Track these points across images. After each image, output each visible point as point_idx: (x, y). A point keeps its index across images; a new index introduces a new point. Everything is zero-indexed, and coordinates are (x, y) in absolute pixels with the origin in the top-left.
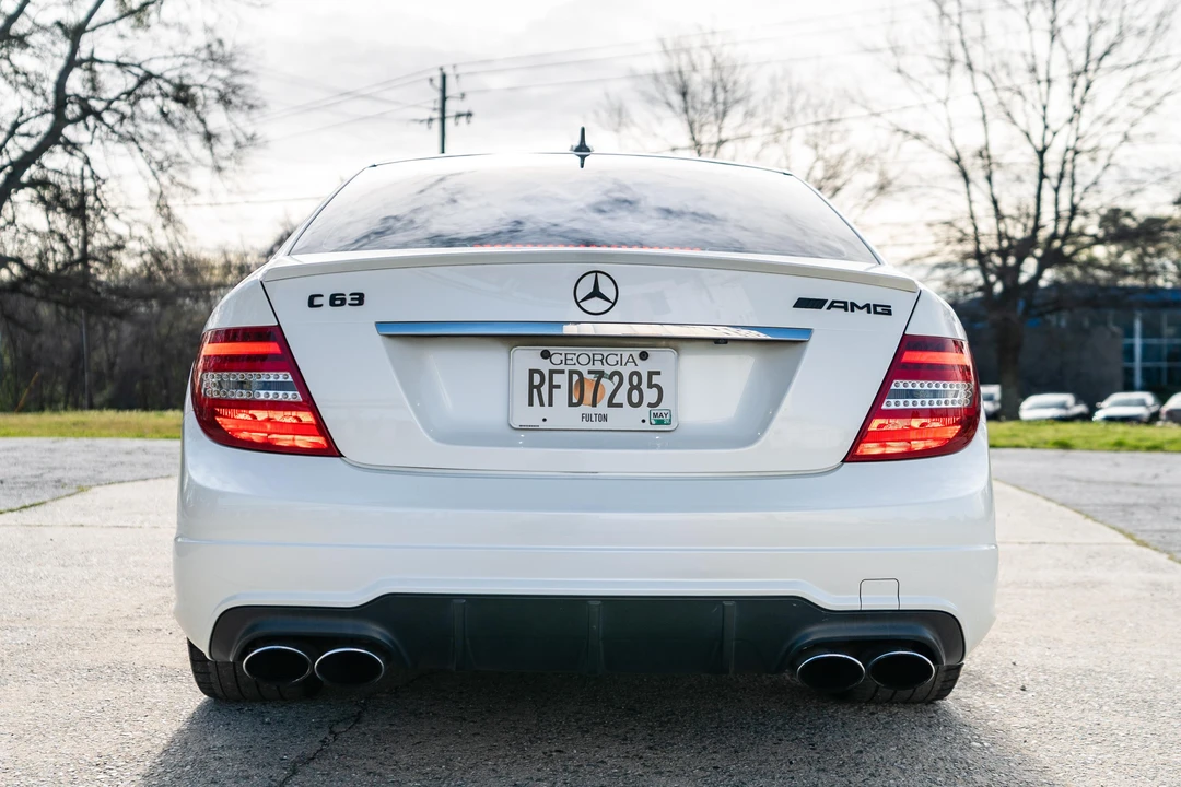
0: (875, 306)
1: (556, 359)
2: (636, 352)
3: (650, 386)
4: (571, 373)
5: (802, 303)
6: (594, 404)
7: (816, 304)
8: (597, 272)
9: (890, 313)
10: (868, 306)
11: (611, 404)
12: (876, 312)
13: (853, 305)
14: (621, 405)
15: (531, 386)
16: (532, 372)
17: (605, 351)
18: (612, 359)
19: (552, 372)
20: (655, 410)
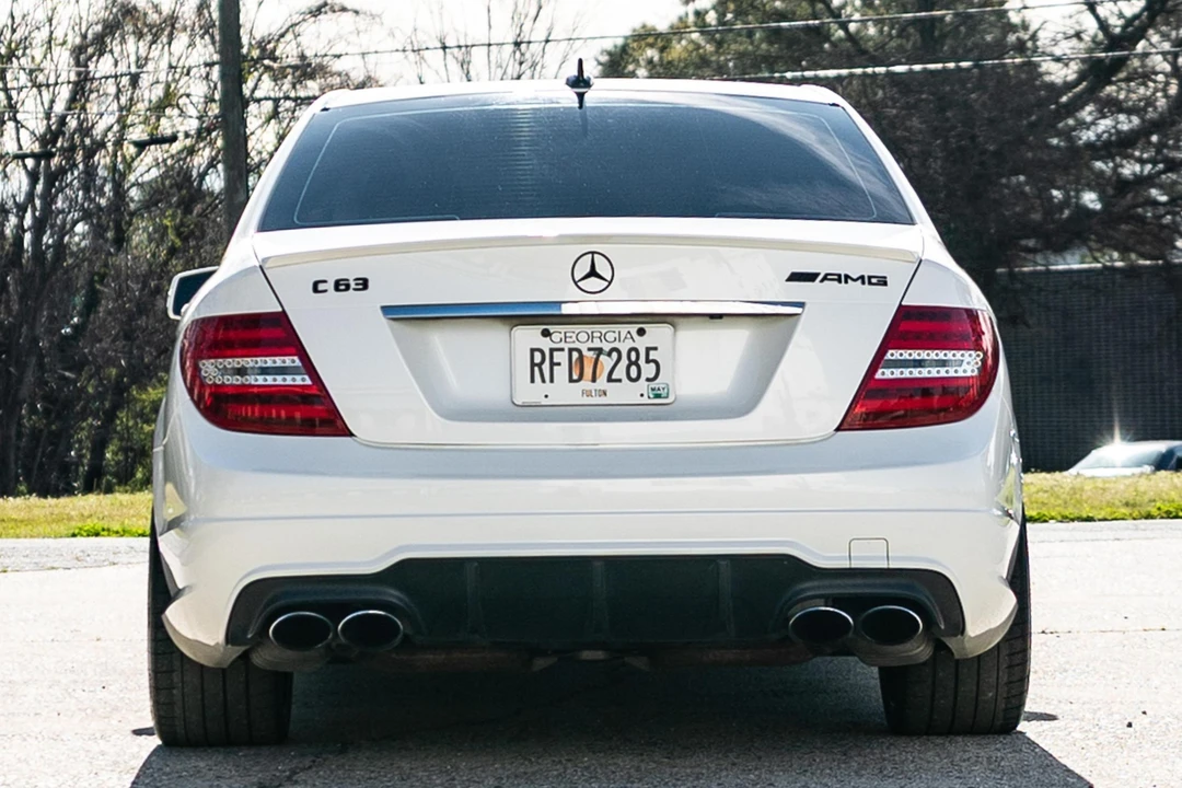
0: (870, 278)
1: (556, 337)
2: (634, 329)
3: (648, 361)
4: (571, 351)
6: (594, 380)
7: (811, 277)
8: (593, 253)
9: (885, 284)
10: (862, 278)
11: (610, 379)
12: (870, 283)
13: (847, 277)
14: (619, 381)
15: (533, 364)
16: (533, 351)
17: (604, 328)
18: (610, 337)
19: (552, 351)
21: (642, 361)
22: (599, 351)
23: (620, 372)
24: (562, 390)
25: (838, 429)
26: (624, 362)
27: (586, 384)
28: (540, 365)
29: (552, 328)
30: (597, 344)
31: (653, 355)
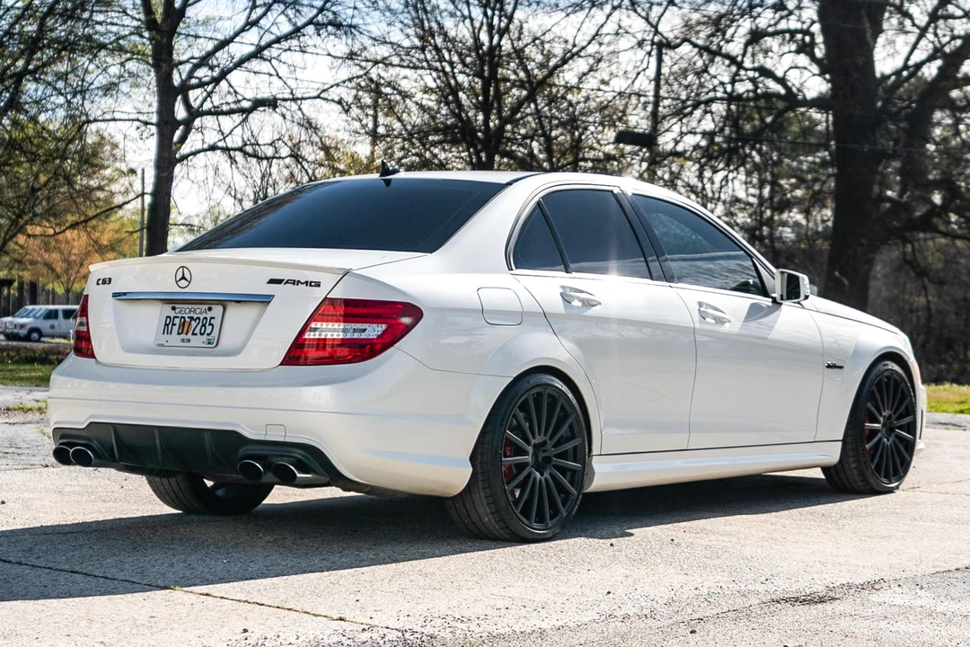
0: (311, 282)
1: (177, 311)
2: (207, 307)
3: (210, 324)
4: (182, 317)
5: (272, 281)
6: (187, 334)
7: (279, 282)
8: (183, 267)
9: (319, 286)
10: (307, 282)
11: (193, 334)
12: (311, 285)
13: (299, 281)
14: (196, 334)
15: (166, 324)
16: (167, 317)
17: (196, 307)
18: (198, 311)
19: (175, 317)
20: (209, 337)
21: (207, 325)
22: (192, 318)
23: (197, 331)
24: (175, 339)
25: (281, 364)
26: (201, 324)
27: (183, 336)
28: (168, 325)
29: (177, 306)
30: (192, 315)
31: (212, 321)
